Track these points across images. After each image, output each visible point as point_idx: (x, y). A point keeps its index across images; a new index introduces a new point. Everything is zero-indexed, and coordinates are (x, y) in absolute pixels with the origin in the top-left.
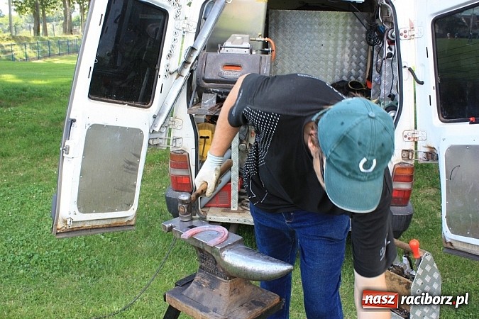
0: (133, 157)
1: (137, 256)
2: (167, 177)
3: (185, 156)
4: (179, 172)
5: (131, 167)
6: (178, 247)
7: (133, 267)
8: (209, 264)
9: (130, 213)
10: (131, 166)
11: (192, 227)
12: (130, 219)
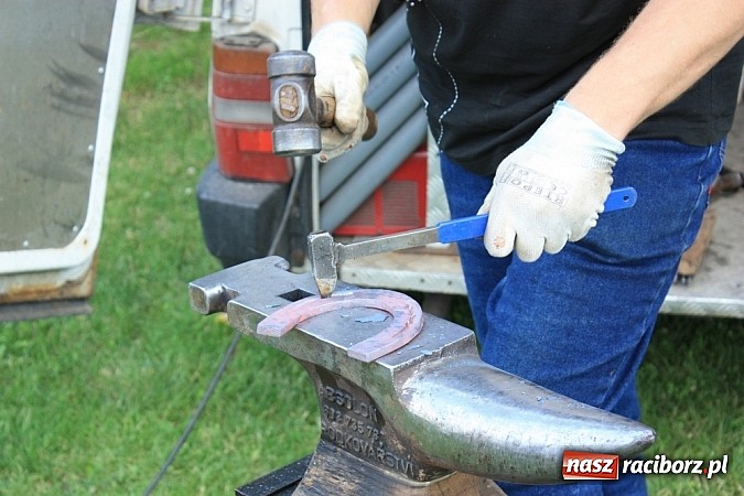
0: (82, 57)
1: (97, 406)
2: (200, 135)
3: (266, 55)
4: (245, 114)
5: (78, 92)
6: (241, 377)
7: (85, 446)
8: (355, 424)
9: (75, 256)
10: (76, 91)
11: (296, 296)
12: (74, 276)
